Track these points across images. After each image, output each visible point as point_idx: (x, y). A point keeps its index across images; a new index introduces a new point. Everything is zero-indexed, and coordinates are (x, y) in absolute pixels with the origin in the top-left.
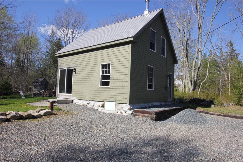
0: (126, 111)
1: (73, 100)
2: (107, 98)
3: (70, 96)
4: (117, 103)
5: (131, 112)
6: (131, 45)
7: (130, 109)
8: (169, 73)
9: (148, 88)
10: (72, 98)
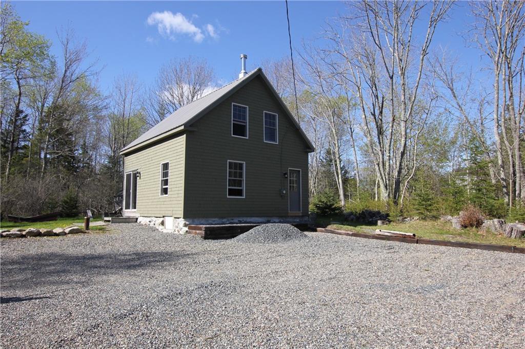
0: (182, 228)
1: (137, 219)
2: (167, 212)
3: (135, 212)
4: (175, 218)
5: (186, 229)
6: (185, 135)
7: (185, 225)
8: (289, 168)
9: (229, 195)
10: (136, 215)
